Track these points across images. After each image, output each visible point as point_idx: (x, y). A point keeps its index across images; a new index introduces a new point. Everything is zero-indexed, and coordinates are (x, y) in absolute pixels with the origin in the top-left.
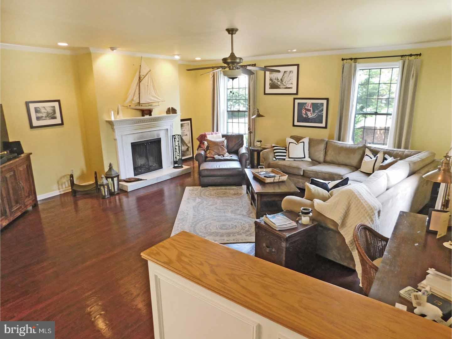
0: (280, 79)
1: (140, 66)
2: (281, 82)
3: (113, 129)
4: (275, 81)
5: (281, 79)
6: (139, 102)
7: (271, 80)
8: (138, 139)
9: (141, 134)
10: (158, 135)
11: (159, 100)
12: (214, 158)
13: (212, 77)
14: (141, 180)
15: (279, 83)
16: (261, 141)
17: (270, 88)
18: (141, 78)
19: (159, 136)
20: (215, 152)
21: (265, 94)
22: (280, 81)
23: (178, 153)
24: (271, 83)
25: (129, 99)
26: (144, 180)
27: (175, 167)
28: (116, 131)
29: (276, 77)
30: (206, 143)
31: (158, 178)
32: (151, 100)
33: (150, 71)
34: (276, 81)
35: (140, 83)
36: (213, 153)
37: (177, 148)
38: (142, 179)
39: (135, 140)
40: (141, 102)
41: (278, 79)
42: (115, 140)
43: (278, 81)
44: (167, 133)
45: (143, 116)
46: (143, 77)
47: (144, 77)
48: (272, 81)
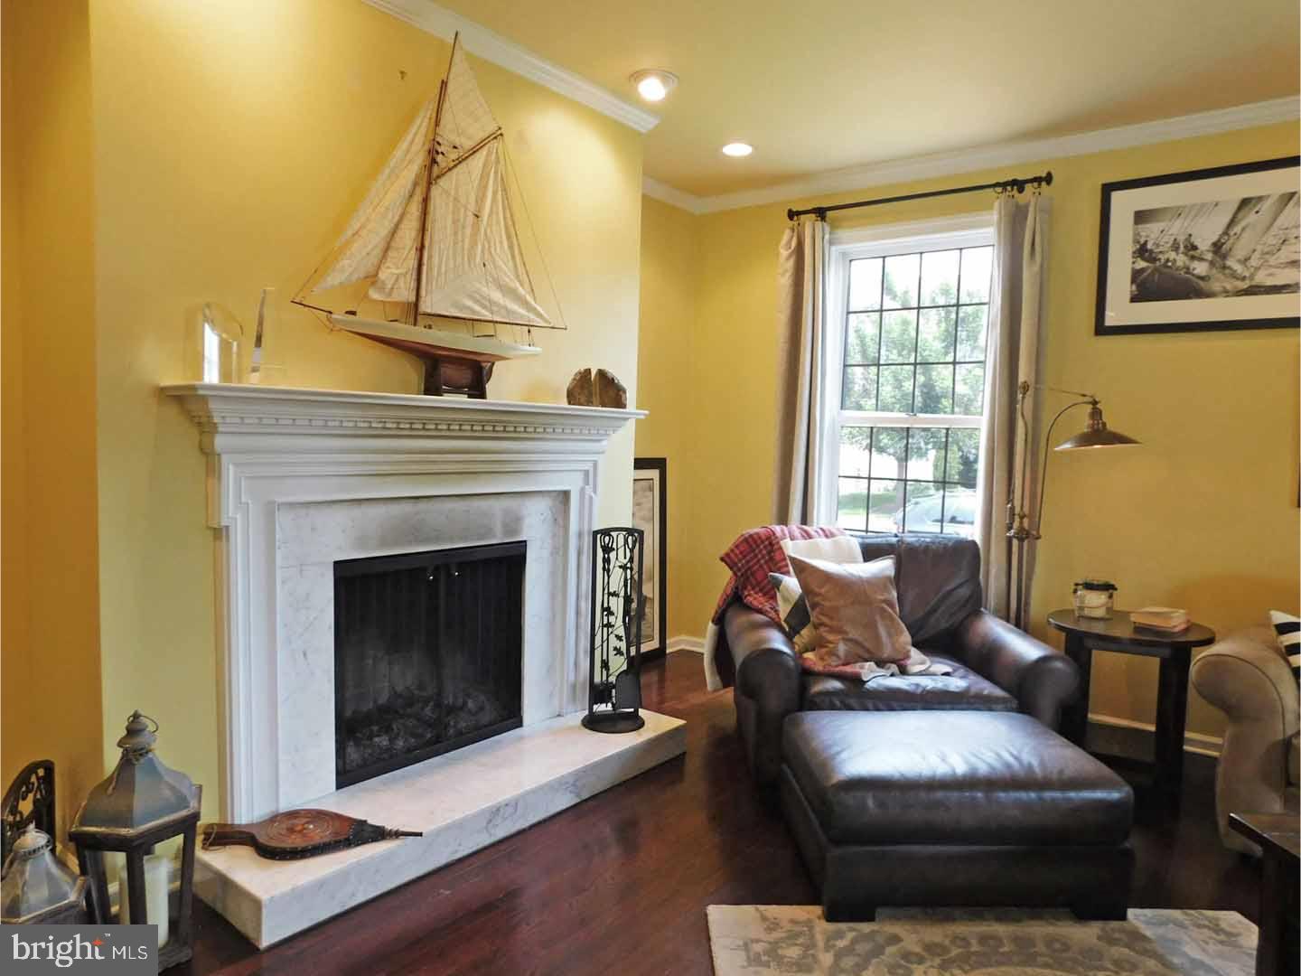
0: (1204, 244)
1: (444, 84)
2: (1212, 263)
3: (210, 460)
4: (1172, 255)
5: (1217, 247)
6: (416, 305)
7: (1142, 251)
8: (383, 543)
9: (408, 508)
10: (514, 522)
11: (532, 316)
12: (857, 681)
13: (790, 256)
14: (380, 834)
15: (1200, 268)
16: (1108, 588)
17: (1134, 299)
18: (439, 158)
19: (516, 532)
20: (851, 640)
21: (1101, 329)
22: (1209, 256)
23: (619, 638)
24: (1143, 270)
25: (348, 268)
26: (397, 834)
27: (594, 723)
28: (230, 472)
29: (1181, 238)
30: (791, 583)
31: (495, 812)
32: (490, 304)
33: (497, 135)
34: (1181, 260)
35: (429, 184)
36: (842, 648)
37: (617, 605)
38: (388, 827)
39: (361, 542)
40: (426, 307)
41: (1195, 248)
42: (219, 534)
43: (1193, 258)
44: (560, 521)
45: (432, 388)
46: (454, 155)
47: (460, 161)
48: (1153, 260)
